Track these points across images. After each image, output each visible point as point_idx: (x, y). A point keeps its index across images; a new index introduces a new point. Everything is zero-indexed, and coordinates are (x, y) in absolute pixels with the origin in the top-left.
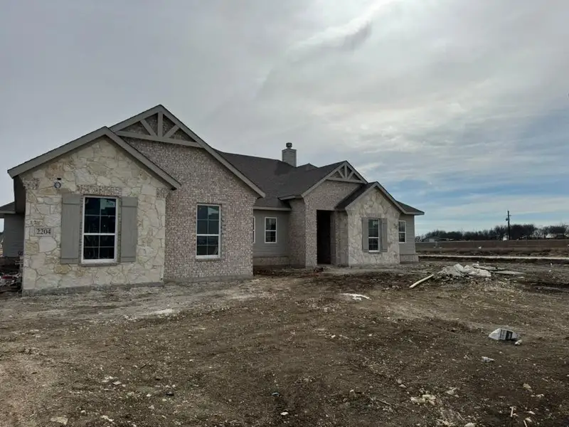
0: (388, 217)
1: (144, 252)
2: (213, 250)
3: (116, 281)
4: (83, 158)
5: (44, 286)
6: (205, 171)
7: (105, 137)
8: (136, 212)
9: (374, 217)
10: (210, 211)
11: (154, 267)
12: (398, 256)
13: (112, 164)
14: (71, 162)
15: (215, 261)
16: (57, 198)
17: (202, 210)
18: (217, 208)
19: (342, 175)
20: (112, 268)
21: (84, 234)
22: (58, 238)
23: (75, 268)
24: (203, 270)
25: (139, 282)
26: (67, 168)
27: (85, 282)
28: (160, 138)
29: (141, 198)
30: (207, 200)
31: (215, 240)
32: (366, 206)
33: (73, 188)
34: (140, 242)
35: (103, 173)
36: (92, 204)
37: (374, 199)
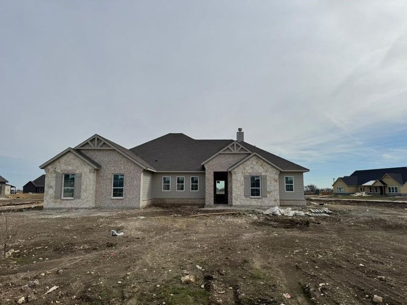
0: (268, 174)
1: (84, 195)
2: (121, 195)
3: (73, 206)
4: (63, 160)
5: (49, 207)
6: (117, 159)
7: (69, 151)
8: (81, 179)
9: (255, 174)
10: (120, 177)
11: (87, 201)
12: (278, 201)
13: (73, 161)
14: (59, 162)
15: (120, 199)
16: (54, 175)
17: (116, 177)
18: (123, 175)
19: (232, 150)
20: (72, 201)
21: (63, 188)
22: (54, 189)
23: (59, 200)
24: (114, 204)
25: (81, 207)
26: (58, 164)
27: (62, 206)
28: (96, 148)
29: (83, 173)
30: (117, 172)
31: (122, 190)
32: (247, 168)
33: (59, 171)
34: (82, 191)
35: (70, 165)
36: (67, 176)
37: (254, 163)
